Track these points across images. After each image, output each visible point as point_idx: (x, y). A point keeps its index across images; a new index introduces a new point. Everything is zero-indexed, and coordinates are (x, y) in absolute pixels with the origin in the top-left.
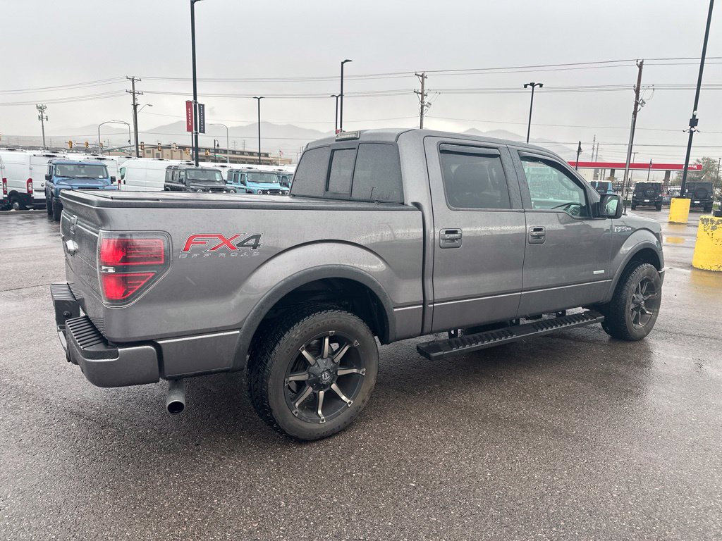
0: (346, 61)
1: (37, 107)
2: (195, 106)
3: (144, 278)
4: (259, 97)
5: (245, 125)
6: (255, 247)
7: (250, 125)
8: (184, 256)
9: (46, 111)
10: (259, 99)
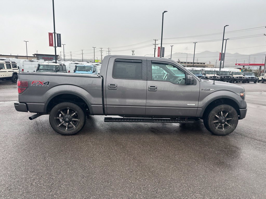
0: (226, 26)
1: (132, 51)
2: (161, 48)
3: (24, 89)
4: (195, 42)
5: (199, 53)
6: (48, 84)
7: (202, 53)
8: (31, 85)
9: (134, 52)
10: (195, 43)
